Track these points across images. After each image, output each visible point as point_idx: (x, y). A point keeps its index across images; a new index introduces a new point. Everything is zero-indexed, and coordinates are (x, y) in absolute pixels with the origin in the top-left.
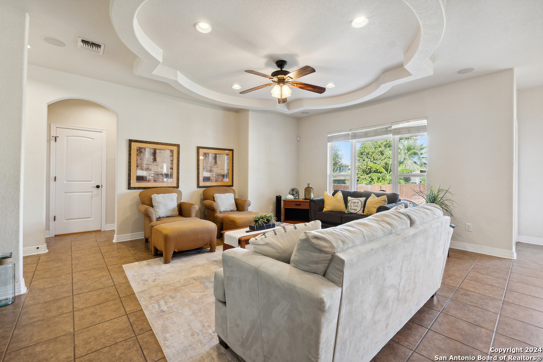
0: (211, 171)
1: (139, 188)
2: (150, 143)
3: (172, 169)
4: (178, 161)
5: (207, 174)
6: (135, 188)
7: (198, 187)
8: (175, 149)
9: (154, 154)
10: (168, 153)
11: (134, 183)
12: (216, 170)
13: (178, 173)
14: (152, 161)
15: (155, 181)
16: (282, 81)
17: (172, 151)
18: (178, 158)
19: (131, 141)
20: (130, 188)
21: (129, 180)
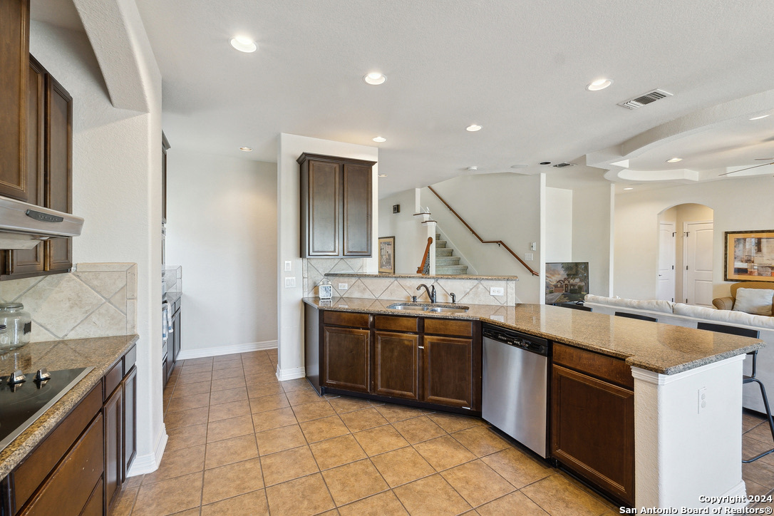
1: (735, 280)
2: (752, 232)
6: (732, 280)
9: (759, 244)
11: (733, 276)
14: (755, 251)
15: (759, 274)
19: (727, 233)
20: (726, 279)
21: (726, 271)
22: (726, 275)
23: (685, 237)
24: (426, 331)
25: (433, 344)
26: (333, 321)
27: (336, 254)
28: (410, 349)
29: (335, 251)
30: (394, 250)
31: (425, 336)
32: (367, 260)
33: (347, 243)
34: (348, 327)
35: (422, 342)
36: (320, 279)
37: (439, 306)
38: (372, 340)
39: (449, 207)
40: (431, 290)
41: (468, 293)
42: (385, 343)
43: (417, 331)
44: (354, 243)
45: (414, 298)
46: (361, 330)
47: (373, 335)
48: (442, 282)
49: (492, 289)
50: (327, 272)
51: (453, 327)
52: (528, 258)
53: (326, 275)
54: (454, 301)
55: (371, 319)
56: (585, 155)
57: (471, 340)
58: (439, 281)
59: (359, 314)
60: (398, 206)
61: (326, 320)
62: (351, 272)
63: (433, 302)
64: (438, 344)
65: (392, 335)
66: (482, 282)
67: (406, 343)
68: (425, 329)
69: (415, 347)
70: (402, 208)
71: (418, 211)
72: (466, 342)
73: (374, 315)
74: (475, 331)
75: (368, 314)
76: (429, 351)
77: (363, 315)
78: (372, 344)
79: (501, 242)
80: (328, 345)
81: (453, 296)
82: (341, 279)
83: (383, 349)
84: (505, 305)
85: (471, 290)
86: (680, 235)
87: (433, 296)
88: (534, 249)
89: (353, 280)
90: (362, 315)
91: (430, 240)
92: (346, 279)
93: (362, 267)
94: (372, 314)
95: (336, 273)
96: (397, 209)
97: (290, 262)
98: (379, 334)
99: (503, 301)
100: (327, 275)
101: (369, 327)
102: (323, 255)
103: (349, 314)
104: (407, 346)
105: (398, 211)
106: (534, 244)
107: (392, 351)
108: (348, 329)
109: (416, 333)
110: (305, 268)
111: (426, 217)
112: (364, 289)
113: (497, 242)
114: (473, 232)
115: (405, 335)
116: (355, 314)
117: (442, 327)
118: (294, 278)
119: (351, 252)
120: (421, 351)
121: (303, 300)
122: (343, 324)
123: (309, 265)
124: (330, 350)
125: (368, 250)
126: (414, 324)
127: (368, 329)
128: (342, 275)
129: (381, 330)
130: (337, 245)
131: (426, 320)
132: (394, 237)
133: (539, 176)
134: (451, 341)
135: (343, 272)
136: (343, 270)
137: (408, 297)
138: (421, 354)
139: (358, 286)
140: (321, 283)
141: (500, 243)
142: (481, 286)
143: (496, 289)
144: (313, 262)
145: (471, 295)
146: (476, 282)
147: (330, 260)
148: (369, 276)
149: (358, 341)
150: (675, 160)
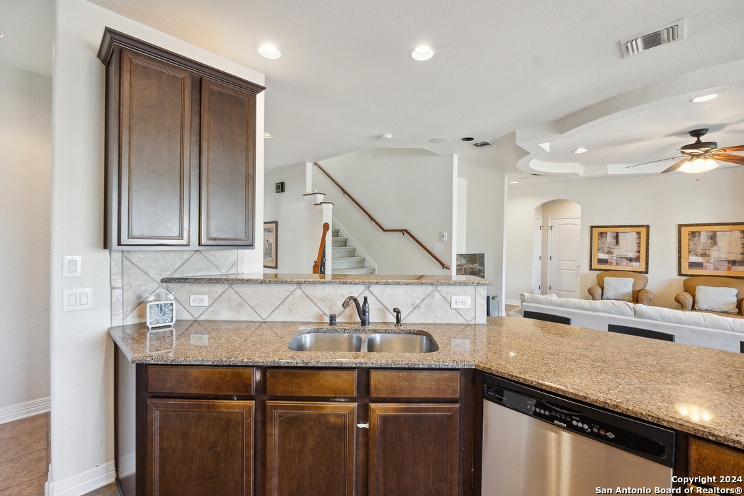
1: (600, 270)
2: (612, 227)
3: (639, 252)
4: (648, 243)
6: (596, 270)
7: (680, 274)
8: (643, 231)
9: (617, 237)
10: (634, 235)
13: (647, 256)
14: (614, 244)
15: (617, 264)
17: (639, 233)
18: (648, 240)
19: (592, 227)
20: (591, 269)
21: (591, 262)
22: (591, 265)
23: (549, 230)
24: (373, 394)
25: (386, 419)
26: (169, 386)
27: (184, 242)
28: (340, 431)
29: (181, 236)
30: (277, 238)
31: (373, 405)
32: (246, 253)
33: (208, 224)
34: (206, 397)
35: (365, 415)
36: (151, 289)
37: (375, 331)
38: (259, 418)
39: (342, 189)
40: (361, 304)
41: (418, 306)
42: (289, 423)
43: (355, 395)
44: (221, 222)
45: (332, 318)
46: (235, 402)
47: (262, 409)
48: (376, 289)
49: (454, 299)
50: (167, 275)
51: (424, 385)
52: (437, 249)
53: (163, 281)
54: (398, 320)
55: (258, 376)
56: (514, 133)
57: (457, 406)
58: (373, 288)
59: (230, 370)
60: (282, 184)
61: (154, 386)
62: (214, 273)
63: (364, 323)
64: (396, 418)
65: (303, 408)
66: (440, 288)
67: (332, 419)
68: (372, 391)
69: (352, 427)
70: (287, 187)
71: (309, 191)
72: (449, 410)
73: (264, 369)
74: (463, 386)
75: (253, 366)
76: (377, 432)
77: (241, 370)
78: (259, 426)
79: (406, 230)
80: (157, 438)
81: (397, 312)
82: (196, 287)
83: (284, 434)
84: (473, 322)
85: (423, 300)
86: (545, 228)
87: (364, 314)
88: (445, 239)
89: (219, 288)
90: (236, 370)
91: (326, 226)
92: (205, 288)
93: (235, 264)
94: (258, 367)
95: (185, 276)
96: (281, 187)
97: (78, 258)
98: (276, 407)
99: (468, 318)
100: (166, 281)
101: (253, 393)
102: (155, 243)
103: (208, 370)
104: (334, 426)
105: (283, 190)
106: (445, 234)
107: (303, 437)
108: (205, 402)
109: (352, 400)
110: (117, 269)
111: (320, 198)
112: (240, 305)
113: (401, 231)
114: (372, 219)
115: (332, 404)
116: (220, 370)
117: (404, 384)
118: (88, 290)
119: (215, 239)
120: (361, 432)
121: (109, 334)
122: (193, 391)
123: (126, 263)
124: (161, 449)
125: (247, 236)
126: (348, 382)
127: (250, 398)
128: (197, 281)
129: (278, 399)
130: (186, 225)
131: (373, 374)
132: (276, 223)
133: (452, 157)
134: (421, 409)
135: (199, 274)
136: (200, 270)
137: (321, 316)
138: (361, 439)
139: (229, 301)
140: (152, 298)
141: (404, 231)
142: (438, 296)
143: (460, 298)
144: (135, 257)
145: (422, 309)
146: (430, 288)
147: (172, 255)
148: (249, 281)
149: (229, 424)
150: (581, 150)
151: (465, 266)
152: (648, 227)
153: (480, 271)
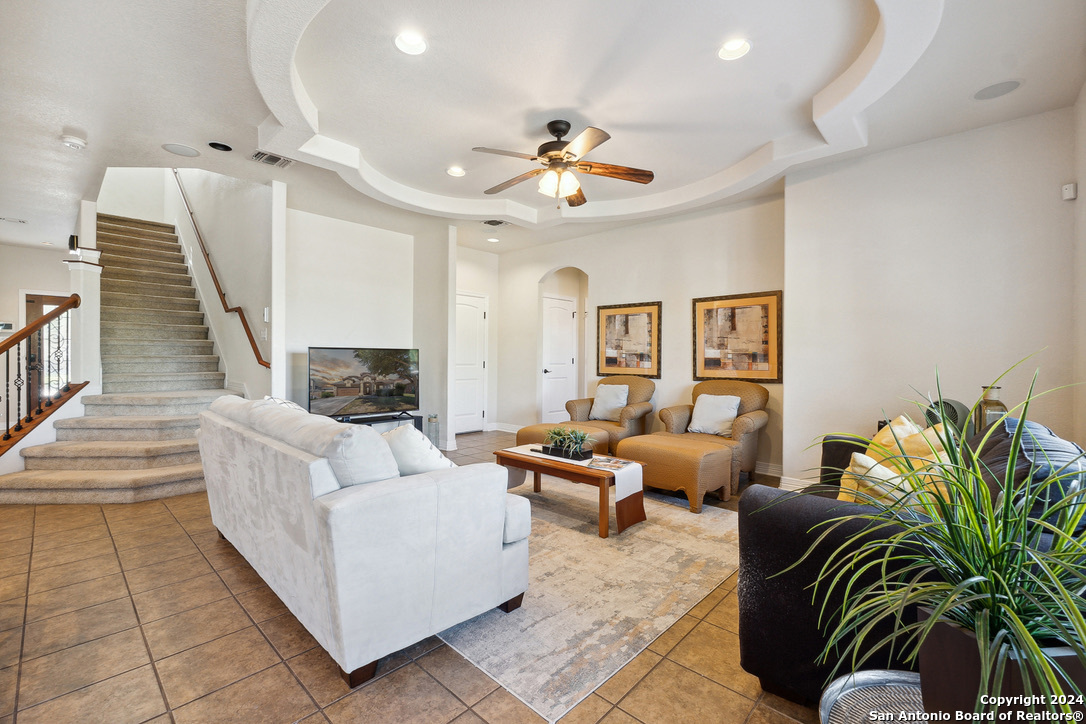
0: (721, 346)
1: (608, 375)
2: (620, 306)
5: (713, 353)
6: (603, 375)
7: (695, 378)
9: (626, 322)
10: (644, 319)
11: (605, 369)
12: (735, 344)
13: (659, 352)
14: (623, 333)
16: (555, 163)
17: (650, 315)
19: (599, 309)
20: (599, 374)
21: (598, 362)
23: (586, 319)
52: (263, 335)
56: (257, 130)
79: (239, 309)
86: (582, 315)
88: (267, 319)
91: (72, 300)
106: (267, 311)
113: (236, 310)
114: (220, 293)
133: (271, 185)
151: (367, 379)
152: (659, 304)
153: (400, 388)
